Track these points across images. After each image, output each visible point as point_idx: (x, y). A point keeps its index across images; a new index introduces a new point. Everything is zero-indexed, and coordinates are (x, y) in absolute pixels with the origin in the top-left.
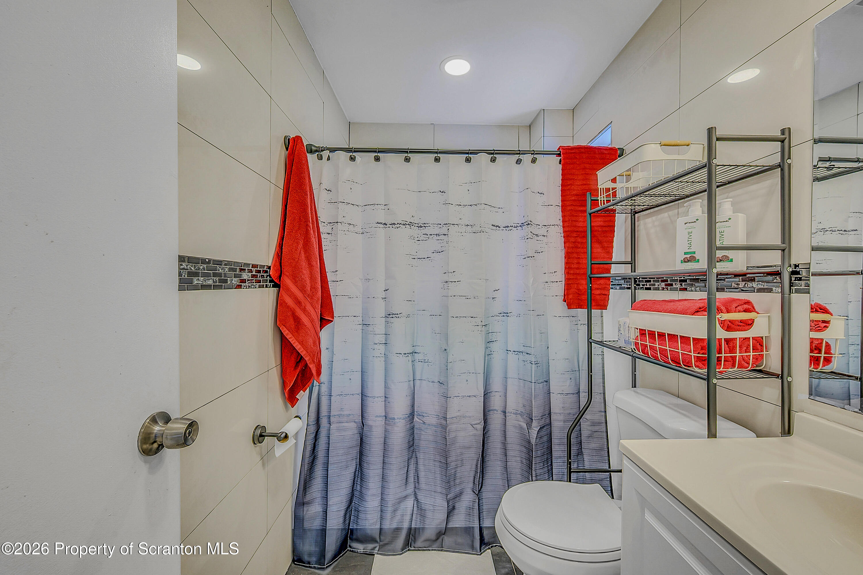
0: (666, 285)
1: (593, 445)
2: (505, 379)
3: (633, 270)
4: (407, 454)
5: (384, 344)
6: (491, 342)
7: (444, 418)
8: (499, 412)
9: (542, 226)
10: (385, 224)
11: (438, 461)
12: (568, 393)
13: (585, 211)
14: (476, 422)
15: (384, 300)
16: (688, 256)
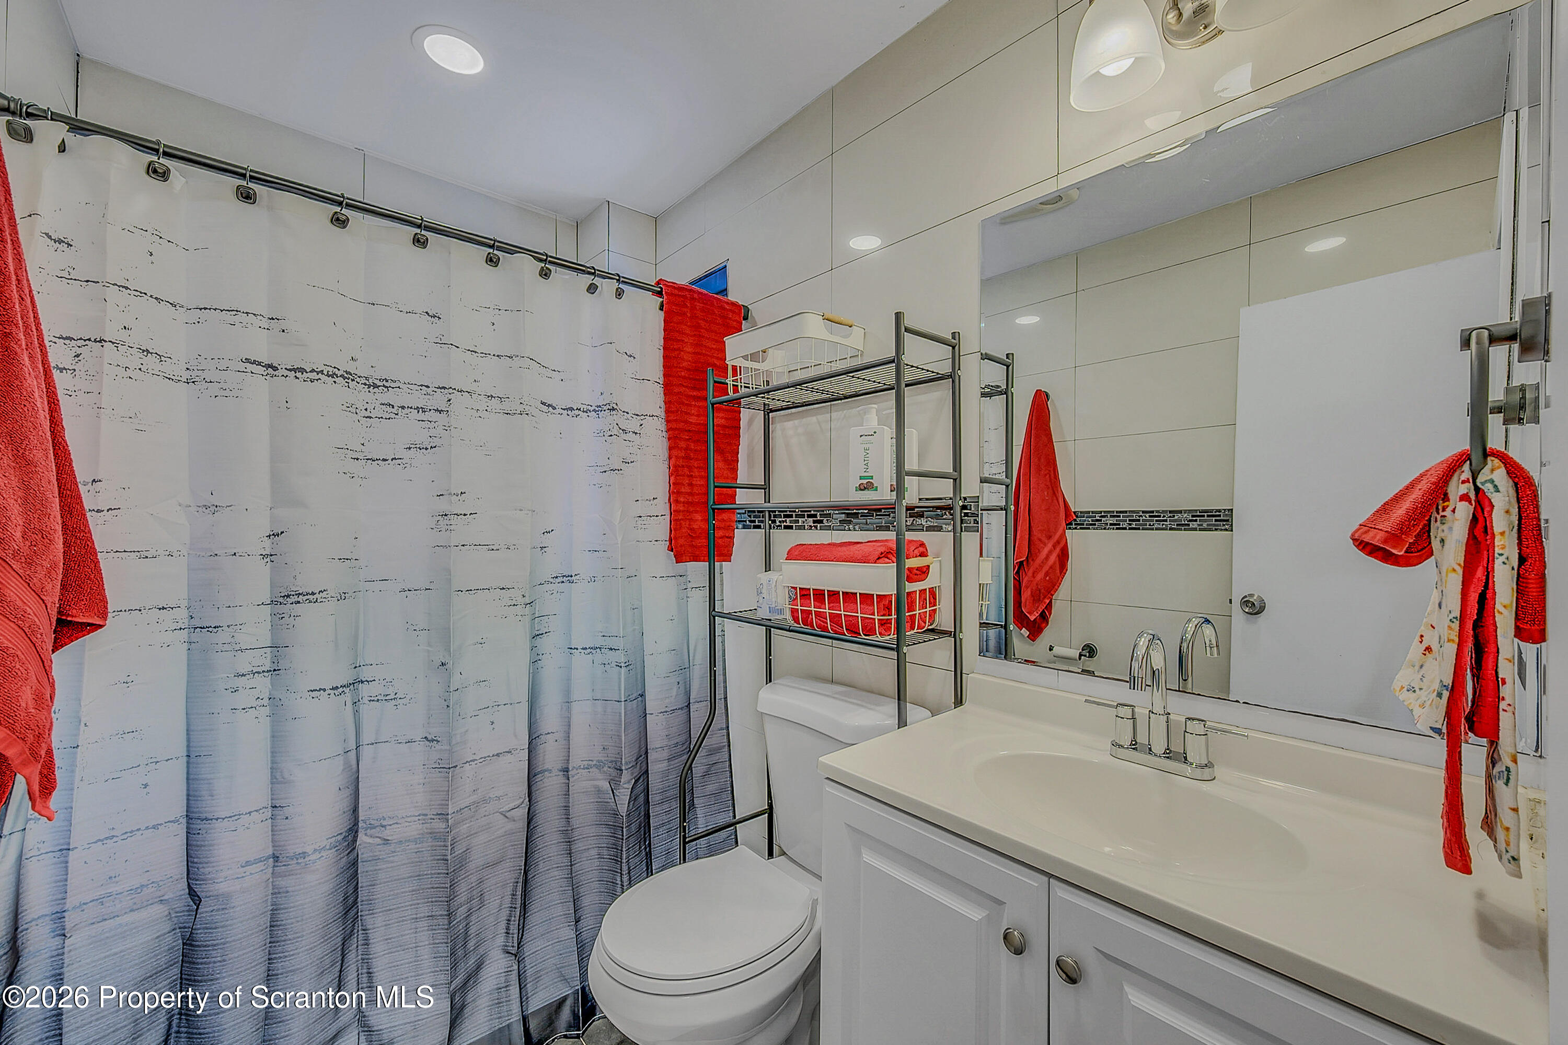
0: (814, 522)
1: (711, 788)
2: (567, 704)
3: (767, 499)
4: (341, 929)
5: (268, 671)
6: (538, 635)
7: (438, 817)
8: (555, 772)
9: (633, 416)
10: (270, 366)
11: (424, 917)
12: (675, 708)
13: (705, 399)
14: (512, 805)
15: (268, 560)
16: (865, 482)
